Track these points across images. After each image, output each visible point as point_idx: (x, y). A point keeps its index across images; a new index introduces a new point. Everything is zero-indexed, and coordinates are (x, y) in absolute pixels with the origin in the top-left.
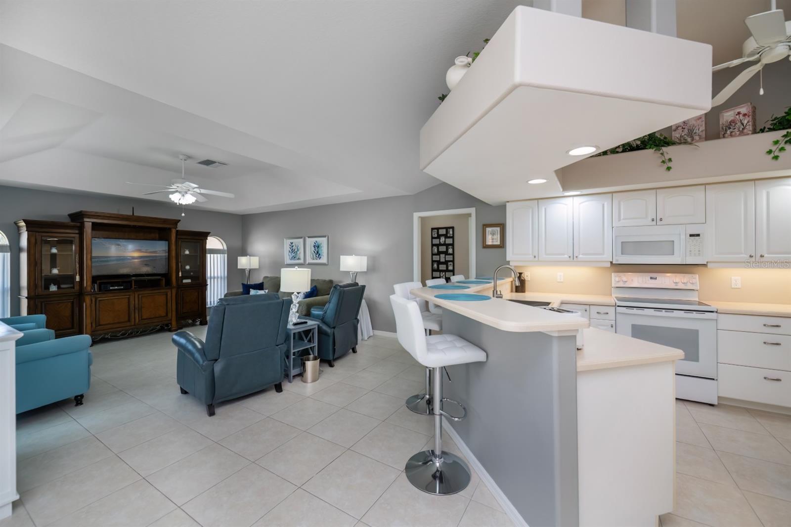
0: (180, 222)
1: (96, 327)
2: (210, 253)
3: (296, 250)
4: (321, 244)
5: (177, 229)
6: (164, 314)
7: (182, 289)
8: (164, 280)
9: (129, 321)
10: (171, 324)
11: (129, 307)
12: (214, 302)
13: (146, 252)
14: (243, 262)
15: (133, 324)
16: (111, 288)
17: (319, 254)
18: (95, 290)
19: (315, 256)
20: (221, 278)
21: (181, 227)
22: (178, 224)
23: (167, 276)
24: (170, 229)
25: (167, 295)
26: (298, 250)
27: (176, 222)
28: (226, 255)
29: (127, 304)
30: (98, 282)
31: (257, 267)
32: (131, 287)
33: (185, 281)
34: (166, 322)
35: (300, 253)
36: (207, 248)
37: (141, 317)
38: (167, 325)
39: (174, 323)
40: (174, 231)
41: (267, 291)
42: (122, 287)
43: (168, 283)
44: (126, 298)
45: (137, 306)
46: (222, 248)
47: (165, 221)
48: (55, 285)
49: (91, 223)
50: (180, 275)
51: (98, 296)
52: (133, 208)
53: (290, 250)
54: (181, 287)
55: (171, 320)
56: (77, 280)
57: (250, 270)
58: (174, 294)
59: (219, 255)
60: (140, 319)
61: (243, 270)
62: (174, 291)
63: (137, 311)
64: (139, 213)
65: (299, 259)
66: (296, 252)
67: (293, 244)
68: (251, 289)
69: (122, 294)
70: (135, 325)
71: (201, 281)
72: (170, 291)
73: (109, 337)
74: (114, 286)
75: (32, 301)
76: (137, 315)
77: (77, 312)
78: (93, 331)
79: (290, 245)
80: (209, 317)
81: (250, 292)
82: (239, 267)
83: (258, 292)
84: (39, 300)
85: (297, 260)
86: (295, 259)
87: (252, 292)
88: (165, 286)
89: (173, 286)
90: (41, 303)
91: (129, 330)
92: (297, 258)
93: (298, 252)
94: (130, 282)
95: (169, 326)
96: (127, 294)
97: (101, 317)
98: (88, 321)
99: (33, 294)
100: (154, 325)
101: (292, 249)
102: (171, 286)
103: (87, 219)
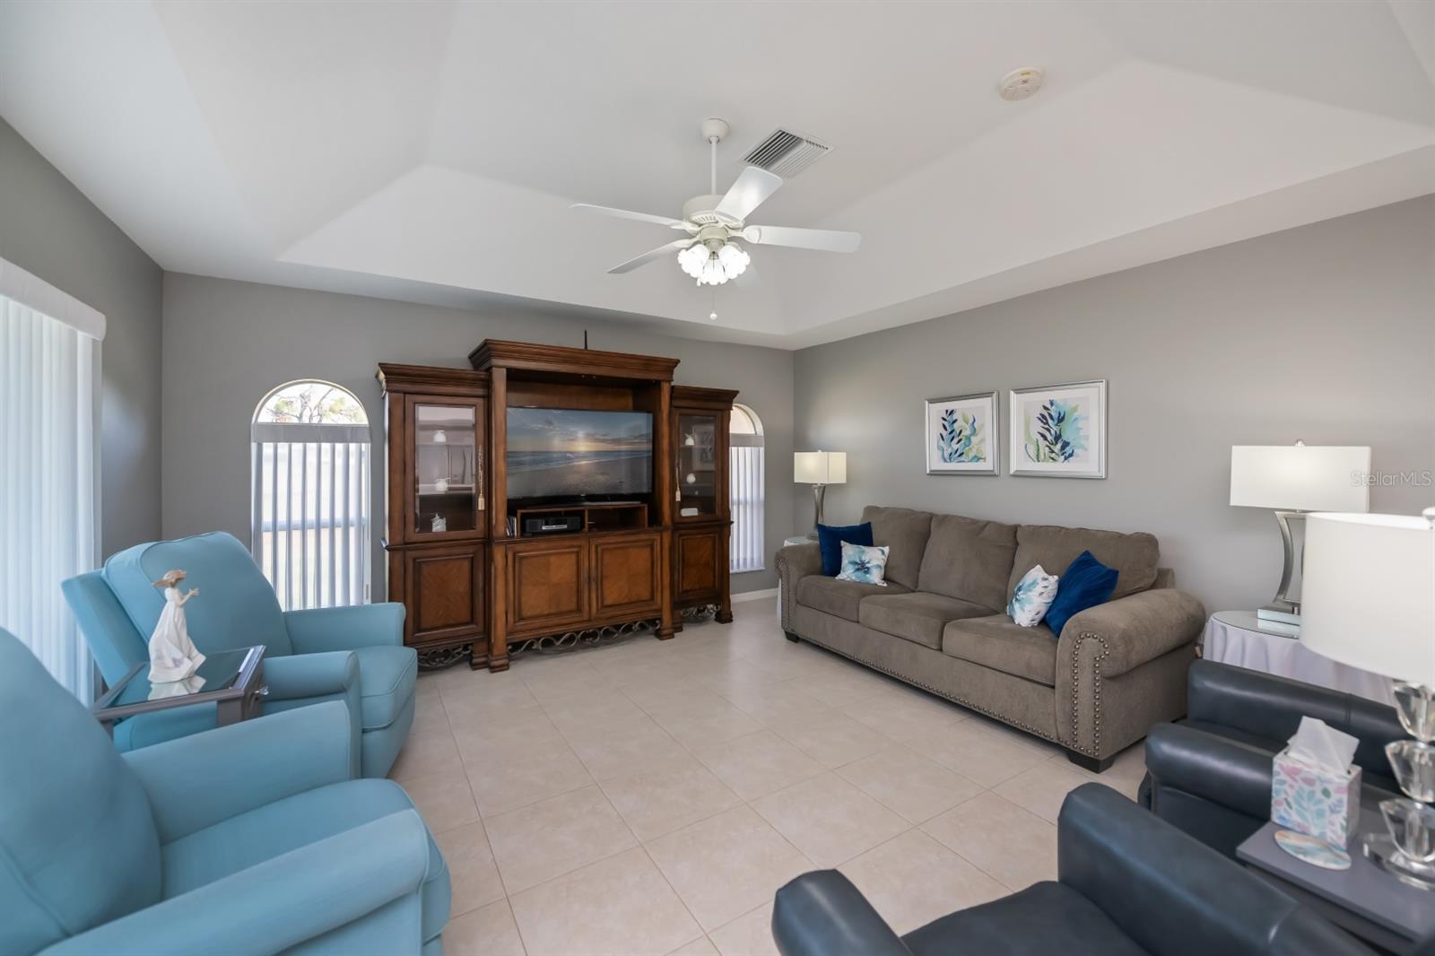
0: (679, 365)
1: (515, 622)
2: (737, 446)
3: (966, 432)
4: (1075, 409)
5: (673, 384)
6: (646, 595)
7: (682, 532)
8: (646, 509)
9: (579, 609)
10: (660, 619)
11: (578, 576)
13: (605, 441)
14: (810, 467)
15: (585, 617)
16: (544, 528)
17: (1066, 444)
18: (513, 532)
19: (1044, 450)
21: (682, 377)
22: (675, 370)
23: (652, 498)
24: (656, 385)
25: (652, 547)
26: (974, 432)
27: (671, 365)
28: (762, 450)
29: (575, 568)
30: (520, 512)
31: (844, 481)
32: (583, 526)
33: (687, 512)
34: (650, 616)
35: (983, 440)
36: (732, 431)
37: (602, 601)
38: (653, 622)
39: (666, 617)
40: (666, 388)
41: (886, 549)
42: (565, 527)
43: (655, 518)
44: (572, 553)
45: (593, 573)
46: (755, 433)
47: (649, 362)
48: (441, 518)
49: (504, 370)
50: (678, 498)
51: (519, 547)
52: (586, 333)
53: (945, 433)
54: (680, 526)
55: (661, 609)
56: (480, 508)
57: (824, 488)
58: (666, 546)
59: (751, 449)
60: (600, 606)
61: (807, 487)
62: (667, 537)
63: (593, 586)
64: (596, 344)
65: (977, 459)
66: (968, 438)
67: (955, 416)
68: (843, 543)
69: (567, 543)
70: (589, 620)
71: (718, 512)
72: (658, 537)
73: (540, 648)
74: (550, 522)
75: (398, 556)
76: (594, 596)
77: (481, 585)
78: (509, 633)
79: (944, 419)
80: (736, 598)
81: (843, 549)
82: (799, 478)
83: (863, 552)
84: (411, 554)
85: (970, 461)
86: (962, 458)
87: (849, 551)
88: (650, 525)
89: (663, 523)
90: (414, 559)
91: (578, 633)
92: (971, 455)
93: (972, 438)
94: (581, 514)
95: (657, 625)
96: (575, 543)
97: (523, 599)
98: (499, 608)
99: (399, 539)
100: (627, 620)
101: (951, 430)
102: (660, 525)
103: (497, 361)
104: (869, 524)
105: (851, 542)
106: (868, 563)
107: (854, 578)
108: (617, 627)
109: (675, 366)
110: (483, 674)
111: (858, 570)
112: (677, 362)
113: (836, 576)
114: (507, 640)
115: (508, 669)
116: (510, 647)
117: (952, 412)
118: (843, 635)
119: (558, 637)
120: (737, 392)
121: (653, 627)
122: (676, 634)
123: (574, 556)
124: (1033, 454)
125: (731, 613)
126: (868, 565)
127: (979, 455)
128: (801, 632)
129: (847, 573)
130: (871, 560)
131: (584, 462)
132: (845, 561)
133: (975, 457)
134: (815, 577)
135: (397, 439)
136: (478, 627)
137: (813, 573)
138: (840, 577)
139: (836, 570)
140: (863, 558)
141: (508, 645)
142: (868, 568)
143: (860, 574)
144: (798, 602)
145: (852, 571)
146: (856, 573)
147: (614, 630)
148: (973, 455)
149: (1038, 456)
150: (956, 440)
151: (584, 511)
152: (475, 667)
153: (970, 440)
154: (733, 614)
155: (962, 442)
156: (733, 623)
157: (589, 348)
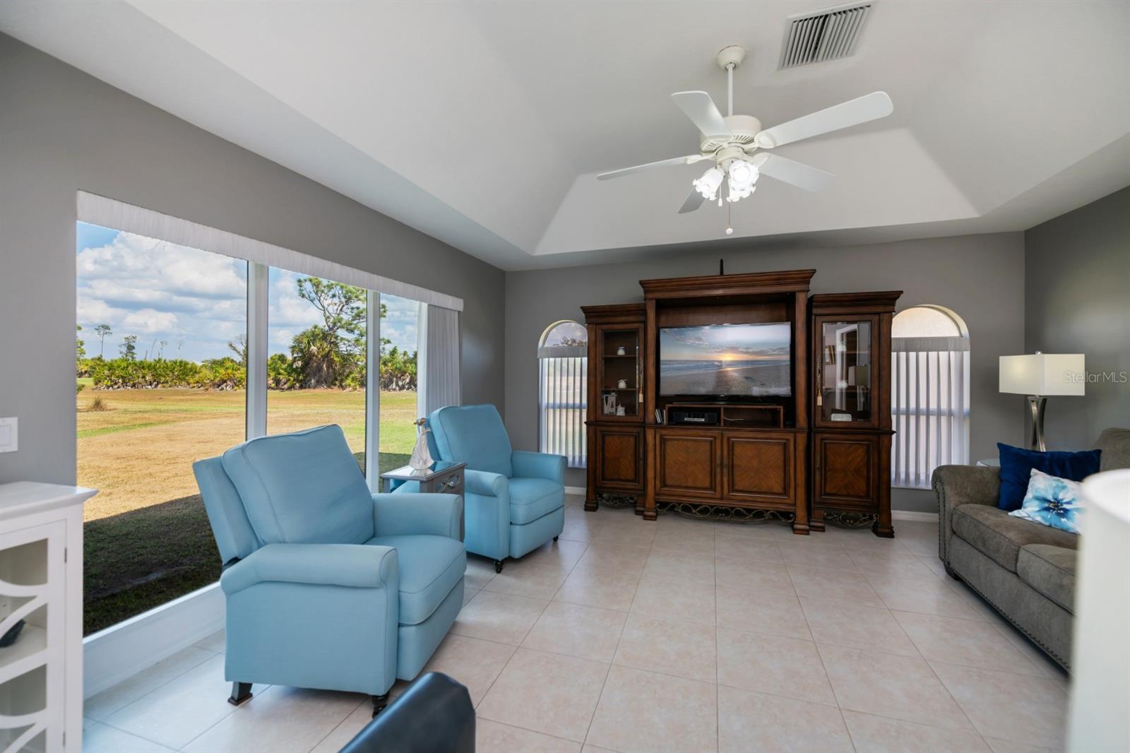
0: (815, 275)
1: (661, 487)
5: (810, 294)
6: (778, 488)
7: (826, 436)
8: (782, 410)
9: (713, 488)
10: (794, 513)
11: (712, 459)
13: (746, 353)
14: (1018, 373)
15: (718, 495)
16: (686, 419)
18: (663, 420)
20: (951, 414)
21: (818, 286)
22: (812, 280)
23: (788, 402)
25: (785, 444)
27: (805, 277)
28: (967, 355)
29: (708, 453)
30: (668, 406)
32: (719, 420)
34: (783, 508)
37: (733, 486)
38: (785, 515)
39: (801, 513)
40: (802, 297)
42: (703, 420)
44: (706, 441)
45: (726, 461)
46: (956, 334)
47: (781, 278)
49: (654, 301)
50: (819, 403)
51: (664, 432)
54: (818, 429)
55: (795, 505)
56: (640, 401)
57: (1044, 402)
58: (801, 446)
59: (943, 354)
60: (731, 490)
61: (1023, 401)
62: (802, 439)
63: (725, 471)
68: (1034, 471)
69: (701, 432)
70: (722, 498)
71: (874, 421)
72: (790, 436)
73: (680, 511)
74: (692, 415)
75: (592, 428)
76: (725, 480)
77: (641, 456)
78: (656, 494)
80: (898, 515)
81: (1031, 479)
82: (1005, 388)
83: (1064, 487)
84: (599, 428)
87: (1041, 483)
88: (785, 426)
89: (797, 426)
90: (602, 432)
91: (712, 507)
94: (718, 410)
95: (790, 518)
96: (709, 433)
97: (667, 471)
98: (650, 474)
99: (592, 418)
100: (760, 506)
102: (795, 427)
103: (650, 296)
104: (1098, 452)
105: (1051, 472)
106: (1069, 503)
107: (1039, 519)
108: (749, 511)
109: (811, 277)
110: (639, 518)
111: (1047, 509)
112: (814, 271)
113: (1011, 510)
114: (655, 499)
115: (655, 520)
116: (658, 505)
118: (998, 583)
119: (696, 506)
120: (902, 292)
121: (783, 518)
122: (811, 532)
123: (708, 444)
125: (892, 527)
126: (1065, 506)
128: (956, 566)
129: (1030, 510)
130: (1074, 499)
132: (1029, 495)
134: (978, 506)
136: (640, 487)
137: (982, 502)
138: (1016, 513)
139: (1019, 506)
140: (1060, 497)
141: (657, 503)
142: (1066, 511)
143: (1049, 515)
144: (954, 532)
145: (1038, 509)
146: (1044, 513)
147: (745, 512)
151: (720, 409)
152: (638, 513)
154: (894, 529)
156: (894, 539)
157: (725, 273)
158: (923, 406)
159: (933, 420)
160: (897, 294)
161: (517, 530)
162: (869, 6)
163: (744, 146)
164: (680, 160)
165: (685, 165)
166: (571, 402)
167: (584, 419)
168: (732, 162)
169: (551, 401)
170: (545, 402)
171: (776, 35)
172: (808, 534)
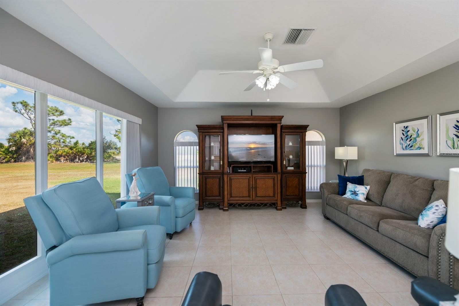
0: (283, 118)
1: (230, 198)
2: (308, 145)
3: (414, 136)
5: (281, 124)
6: (272, 195)
7: (286, 175)
8: (272, 167)
9: (249, 196)
10: (277, 203)
11: (249, 185)
12: (314, 187)
13: (259, 144)
14: (341, 153)
15: (251, 199)
16: (239, 171)
18: (230, 171)
19: (457, 143)
20: (320, 166)
21: (285, 122)
22: (282, 120)
23: (275, 163)
24: (275, 125)
25: (274, 179)
26: (418, 136)
27: (280, 118)
28: (325, 147)
29: (248, 183)
30: (232, 166)
31: (356, 158)
32: (251, 170)
33: (289, 168)
34: (273, 202)
35: (423, 139)
36: (307, 140)
37: (256, 195)
38: (274, 204)
39: (279, 203)
40: (279, 126)
42: (245, 171)
43: (275, 169)
44: (247, 179)
45: (254, 186)
46: (322, 140)
47: (272, 118)
49: (227, 124)
50: (284, 163)
51: (231, 176)
52: (252, 110)
53: (403, 137)
54: (284, 173)
55: (277, 200)
56: (221, 164)
57: (347, 161)
58: (279, 179)
59: (318, 147)
60: (256, 196)
61: (340, 161)
62: (279, 176)
63: (254, 190)
64: (257, 113)
67: (408, 129)
68: (348, 183)
69: (245, 176)
70: (252, 200)
71: (301, 169)
72: (276, 176)
73: (237, 206)
74: (240, 169)
75: (201, 176)
76: (254, 193)
77: (222, 186)
78: (228, 201)
79: (403, 130)
80: (308, 201)
81: (347, 185)
82: (336, 157)
83: (356, 187)
84: (204, 176)
85: (416, 149)
86: (412, 148)
87: (350, 186)
88: (274, 172)
89: (278, 172)
90: (205, 177)
91: (249, 204)
92: (417, 146)
93: (417, 139)
94: (250, 167)
95: (276, 205)
96: (248, 176)
97: (232, 191)
98: (226, 193)
99: (201, 171)
100: (266, 202)
101: (406, 135)
102: (277, 172)
103: (225, 122)
104: (363, 176)
105: (352, 183)
106: (358, 192)
107: (350, 197)
108: (262, 204)
109: (282, 118)
110: (221, 211)
111: (352, 194)
112: (283, 116)
113: (343, 195)
114: (228, 202)
115: (228, 211)
116: (229, 205)
117: (407, 127)
118: (341, 219)
119: (243, 204)
120: (309, 125)
121: (273, 205)
122: (282, 209)
123: (247, 180)
124: (451, 145)
125: (306, 205)
126: (357, 193)
127: (421, 147)
128: (328, 215)
129: (348, 195)
130: (359, 190)
131: (253, 151)
132: (347, 190)
133: (419, 147)
134: (334, 195)
135: (201, 145)
136: (221, 198)
137: (335, 194)
138: (344, 196)
139: (344, 193)
140: (356, 190)
141: (228, 204)
142: (357, 194)
143: (353, 196)
144: (327, 204)
145: (350, 194)
146: (352, 195)
147: (260, 204)
148: (418, 147)
149: (453, 146)
150: (409, 140)
151: (251, 166)
152: (220, 209)
153: (416, 140)
154: (307, 206)
155: (412, 141)
156: (307, 209)
157: (253, 115)
158: (313, 164)
159: (315, 168)
160: (307, 126)
161: (179, 220)
162: (314, 30)
163: (273, 70)
164: (251, 72)
165: (252, 73)
166: (189, 165)
167: (198, 172)
168: (270, 75)
169: (180, 165)
170: (177, 165)
171: (285, 33)
172: (282, 210)
